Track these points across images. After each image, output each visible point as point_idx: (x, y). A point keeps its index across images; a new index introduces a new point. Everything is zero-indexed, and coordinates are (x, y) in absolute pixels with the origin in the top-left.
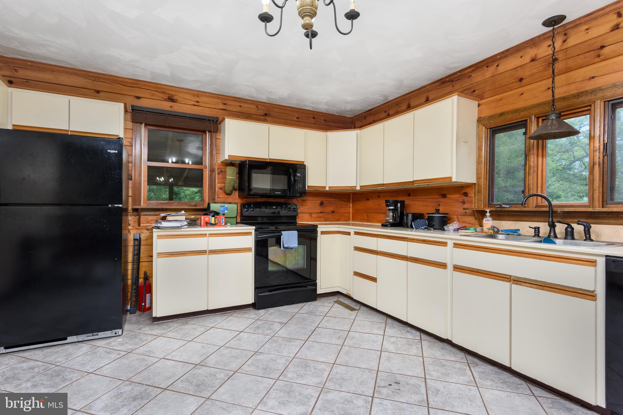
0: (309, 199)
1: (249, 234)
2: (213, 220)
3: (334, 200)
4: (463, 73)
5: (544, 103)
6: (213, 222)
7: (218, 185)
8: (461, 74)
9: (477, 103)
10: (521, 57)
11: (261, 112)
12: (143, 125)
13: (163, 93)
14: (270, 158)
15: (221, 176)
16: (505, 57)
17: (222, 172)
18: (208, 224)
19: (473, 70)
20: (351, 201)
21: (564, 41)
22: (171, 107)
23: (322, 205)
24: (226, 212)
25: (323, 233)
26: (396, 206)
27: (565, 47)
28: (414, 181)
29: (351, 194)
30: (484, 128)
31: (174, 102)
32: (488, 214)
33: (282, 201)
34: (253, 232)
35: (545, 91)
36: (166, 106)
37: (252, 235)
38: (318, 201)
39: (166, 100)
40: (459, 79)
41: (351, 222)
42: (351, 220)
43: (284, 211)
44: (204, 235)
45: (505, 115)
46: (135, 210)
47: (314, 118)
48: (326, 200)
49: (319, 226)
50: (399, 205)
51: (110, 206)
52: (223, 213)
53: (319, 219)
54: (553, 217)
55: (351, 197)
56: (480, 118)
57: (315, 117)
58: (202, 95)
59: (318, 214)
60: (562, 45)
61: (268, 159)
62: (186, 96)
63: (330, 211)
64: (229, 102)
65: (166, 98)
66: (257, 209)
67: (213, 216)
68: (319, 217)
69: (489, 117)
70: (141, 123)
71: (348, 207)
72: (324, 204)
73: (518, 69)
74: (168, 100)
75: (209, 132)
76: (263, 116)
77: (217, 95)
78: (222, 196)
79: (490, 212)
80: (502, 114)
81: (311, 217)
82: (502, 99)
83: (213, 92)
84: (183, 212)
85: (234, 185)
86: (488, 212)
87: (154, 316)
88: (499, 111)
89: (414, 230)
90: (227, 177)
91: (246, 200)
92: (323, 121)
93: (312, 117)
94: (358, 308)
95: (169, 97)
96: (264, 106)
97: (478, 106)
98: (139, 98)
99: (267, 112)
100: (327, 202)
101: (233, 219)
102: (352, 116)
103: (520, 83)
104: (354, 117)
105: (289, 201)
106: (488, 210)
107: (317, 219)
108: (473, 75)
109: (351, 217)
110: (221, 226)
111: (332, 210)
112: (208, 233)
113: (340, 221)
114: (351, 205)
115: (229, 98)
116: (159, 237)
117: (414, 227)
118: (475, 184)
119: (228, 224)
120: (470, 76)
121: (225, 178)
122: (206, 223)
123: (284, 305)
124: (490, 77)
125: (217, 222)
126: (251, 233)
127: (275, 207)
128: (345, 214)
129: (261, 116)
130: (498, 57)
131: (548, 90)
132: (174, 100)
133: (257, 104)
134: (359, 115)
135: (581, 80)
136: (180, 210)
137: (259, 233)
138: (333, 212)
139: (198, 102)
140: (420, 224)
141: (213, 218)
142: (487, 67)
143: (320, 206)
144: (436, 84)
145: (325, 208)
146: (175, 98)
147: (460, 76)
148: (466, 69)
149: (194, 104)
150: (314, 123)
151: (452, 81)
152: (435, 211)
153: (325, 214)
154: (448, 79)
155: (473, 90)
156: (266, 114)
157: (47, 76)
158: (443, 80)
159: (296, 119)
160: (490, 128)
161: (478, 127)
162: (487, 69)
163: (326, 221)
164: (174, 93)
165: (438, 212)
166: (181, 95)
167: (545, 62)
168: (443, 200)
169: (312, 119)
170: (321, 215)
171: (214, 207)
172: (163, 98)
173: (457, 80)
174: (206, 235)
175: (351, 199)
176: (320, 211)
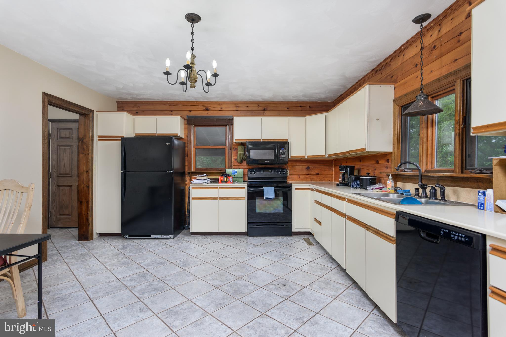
0: (297, 165)
1: (243, 188)
2: (225, 179)
3: (318, 165)
4: (385, 63)
5: (428, 84)
6: (225, 180)
7: (234, 158)
8: (384, 63)
9: (393, 86)
10: (416, 47)
11: (261, 108)
12: (193, 125)
13: (203, 106)
14: (262, 139)
15: (235, 152)
16: (407, 47)
17: (236, 150)
18: (223, 182)
19: (391, 60)
20: (334, 166)
21: (439, 31)
22: (207, 113)
23: (308, 169)
24: (236, 174)
25: (297, 189)
26: (346, 170)
27: (439, 36)
28: (349, 151)
29: (334, 160)
30: (397, 106)
31: (209, 110)
32: (390, 177)
33: (277, 166)
34: (246, 187)
35: (429, 73)
36: (204, 113)
37: (245, 189)
38: (304, 166)
39: (204, 110)
40: (384, 68)
41: (333, 182)
42: (334, 180)
43: (277, 174)
44: (216, 188)
45: (408, 95)
46: (189, 173)
47: (300, 106)
48: (311, 166)
49: (293, 184)
50: (348, 169)
51: (168, 171)
52: (234, 175)
53: (306, 179)
54: (422, 180)
55: (334, 163)
56: (395, 98)
57: (302, 105)
58: (224, 104)
59: (305, 175)
60: (438, 34)
61: (261, 140)
62: (215, 106)
63: (315, 173)
64: (240, 105)
65: (204, 109)
66: (258, 172)
67: (225, 177)
68: (305, 178)
69: (399, 97)
70: (192, 125)
71: (331, 170)
72: (310, 168)
73: (415, 56)
74: (206, 110)
75: (228, 125)
76: (263, 110)
77: (233, 102)
78: (237, 164)
79: (392, 175)
80: (406, 95)
81: (299, 178)
82: (406, 82)
83: (230, 101)
84: (205, 174)
85: (242, 157)
86: (390, 175)
87: (191, 231)
88: (405, 92)
89: (351, 189)
90: (239, 152)
91: (252, 166)
92: (309, 108)
93: (299, 106)
94: (314, 244)
95: (206, 108)
96: (263, 104)
97: (394, 89)
98: (190, 111)
99: (265, 108)
100: (313, 167)
101: (241, 178)
102: (333, 101)
103: (416, 68)
104: (334, 101)
105: (282, 167)
106: (390, 174)
107: (304, 179)
108: (392, 64)
109: (334, 178)
110: (230, 183)
111: (317, 173)
112: (219, 187)
113: (324, 181)
114: (334, 169)
115: (239, 103)
116: (193, 188)
117: (351, 187)
118: (392, 152)
119: (236, 182)
120: (390, 65)
121: (238, 153)
122: (222, 181)
123: (268, 236)
124: (400, 65)
125: (228, 180)
126: (245, 187)
127: (270, 171)
128: (329, 176)
129: (261, 111)
130: (403, 48)
131: (431, 73)
132: (208, 109)
133: (258, 103)
134: (336, 100)
135: (449, 63)
136: (203, 173)
137: (250, 188)
138: (318, 174)
139: (221, 108)
140: (356, 184)
141: (226, 178)
142: (399, 56)
143: (307, 170)
144: (372, 73)
145: (311, 171)
146: (209, 108)
147: (384, 65)
148: (386, 59)
149: (220, 109)
150: (301, 110)
151: (381, 70)
152: (367, 174)
153: (311, 176)
154: (378, 69)
155: (391, 76)
156: (264, 109)
157: (151, 107)
158: (375, 70)
159: (286, 109)
160: (402, 106)
161: (394, 106)
162: (398, 58)
163: (312, 181)
164: (208, 105)
165: (369, 175)
166: (212, 105)
167: (429, 49)
168: (377, 165)
169: (300, 107)
170: (307, 176)
171: (229, 171)
172: (202, 109)
173: (383, 69)
174: (218, 188)
175: (334, 164)
176: (307, 173)
